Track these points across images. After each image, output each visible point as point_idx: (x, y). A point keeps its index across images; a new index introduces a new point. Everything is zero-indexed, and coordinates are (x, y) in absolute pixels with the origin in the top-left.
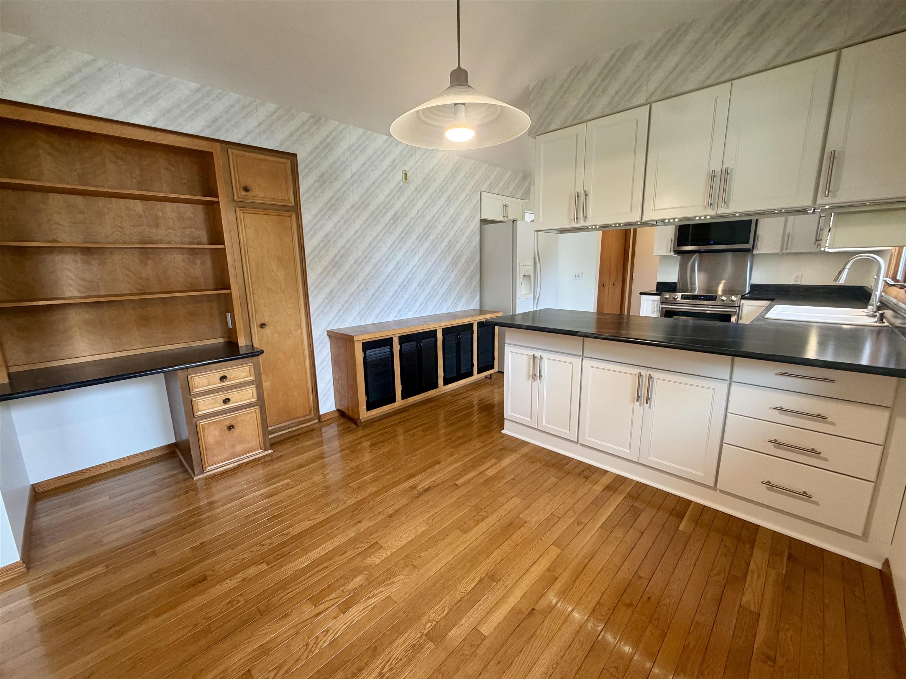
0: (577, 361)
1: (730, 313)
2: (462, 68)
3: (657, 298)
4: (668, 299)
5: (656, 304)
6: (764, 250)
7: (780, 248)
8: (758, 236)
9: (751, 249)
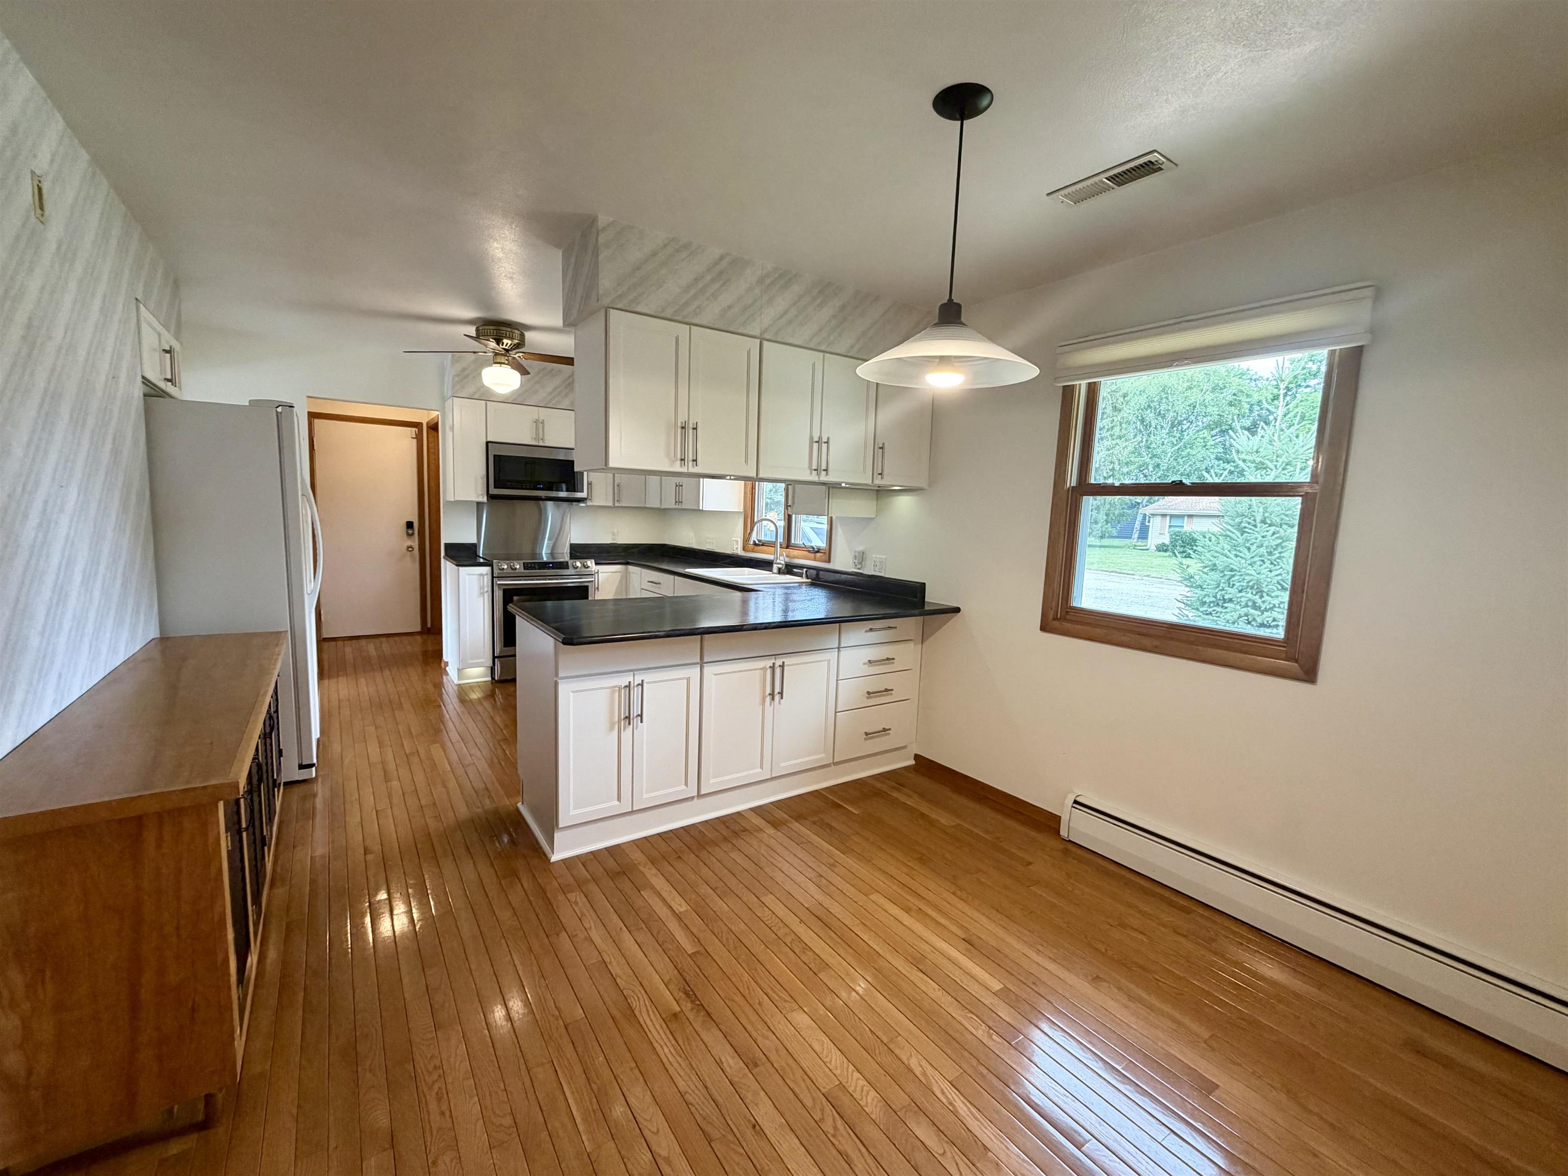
0: (695, 672)
1: (587, 584)
2: (946, 301)
3: (486, 570)
4: (505, 571)
5: (486, 580)
6: (597, 501)
7: (611, 500)
8: (589, 484)
9: (586, 499)
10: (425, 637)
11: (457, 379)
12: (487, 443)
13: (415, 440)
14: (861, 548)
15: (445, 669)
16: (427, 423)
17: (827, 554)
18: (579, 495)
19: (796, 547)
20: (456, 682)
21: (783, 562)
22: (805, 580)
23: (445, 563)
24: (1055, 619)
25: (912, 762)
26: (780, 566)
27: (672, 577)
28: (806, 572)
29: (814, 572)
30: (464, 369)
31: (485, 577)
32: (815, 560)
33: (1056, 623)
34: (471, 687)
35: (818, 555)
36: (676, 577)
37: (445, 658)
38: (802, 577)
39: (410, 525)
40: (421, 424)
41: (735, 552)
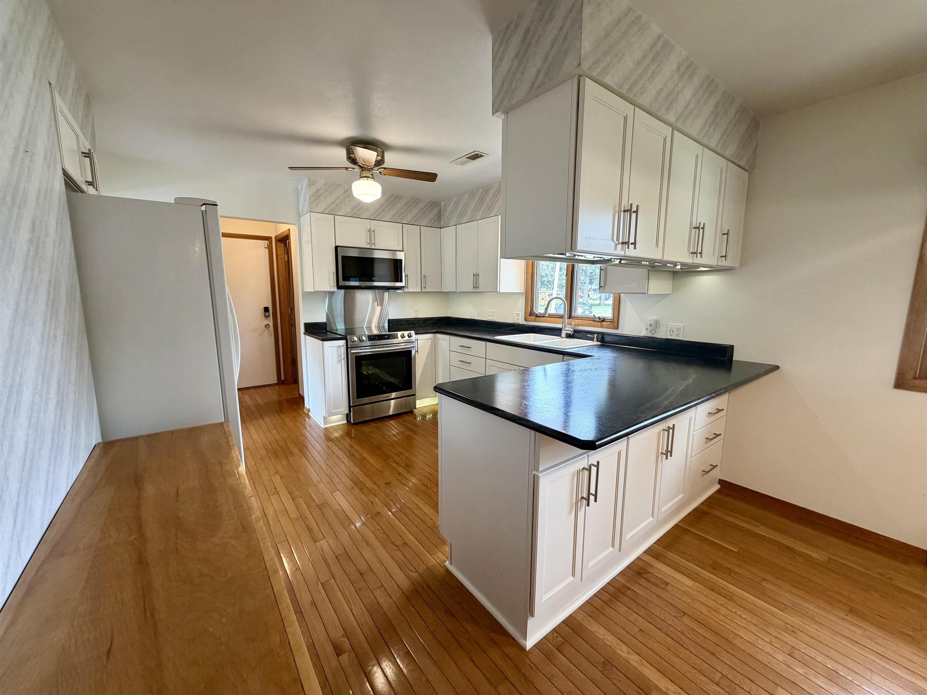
1: (410, 349)
3: (343, 342)
4: (355, 343)
5: (342, 350)
6: (411, 289)
7: (420, 288)
8: (406, 276)
9: (403, 287)
10: (281, 387)
11: (312, 198)
12: (336, 247)
13: (267, 249)
14: (654, 317)
15: (308, 414)
16: (275, 237)
17: (615, 322)
18: (398, 284)
19: (577, 318)
20: (323, 426)
21: (571, 329)
22: (596, 343)
23: (305, 338)
24: (915, 378)
25: (718, 487)
26: (569, 332)
27: (483, 343)
28: (597, 336)
29: (600, 336)
30: (318, 191)
31: (342, 348)
32: (602, 327)
33: (917, 382)
34: (334, 428)
35: (604, 323)
36: (487, 343)
37: (306, 405)
38: (593, 340)
39: (266, 309)
40: (271, 237)
41: (516, 322)
